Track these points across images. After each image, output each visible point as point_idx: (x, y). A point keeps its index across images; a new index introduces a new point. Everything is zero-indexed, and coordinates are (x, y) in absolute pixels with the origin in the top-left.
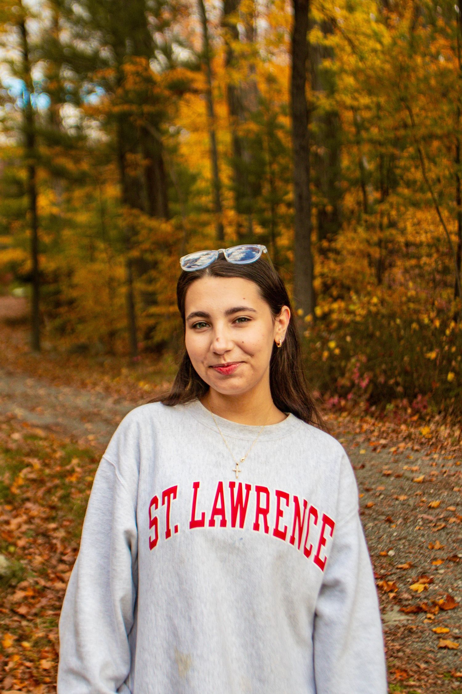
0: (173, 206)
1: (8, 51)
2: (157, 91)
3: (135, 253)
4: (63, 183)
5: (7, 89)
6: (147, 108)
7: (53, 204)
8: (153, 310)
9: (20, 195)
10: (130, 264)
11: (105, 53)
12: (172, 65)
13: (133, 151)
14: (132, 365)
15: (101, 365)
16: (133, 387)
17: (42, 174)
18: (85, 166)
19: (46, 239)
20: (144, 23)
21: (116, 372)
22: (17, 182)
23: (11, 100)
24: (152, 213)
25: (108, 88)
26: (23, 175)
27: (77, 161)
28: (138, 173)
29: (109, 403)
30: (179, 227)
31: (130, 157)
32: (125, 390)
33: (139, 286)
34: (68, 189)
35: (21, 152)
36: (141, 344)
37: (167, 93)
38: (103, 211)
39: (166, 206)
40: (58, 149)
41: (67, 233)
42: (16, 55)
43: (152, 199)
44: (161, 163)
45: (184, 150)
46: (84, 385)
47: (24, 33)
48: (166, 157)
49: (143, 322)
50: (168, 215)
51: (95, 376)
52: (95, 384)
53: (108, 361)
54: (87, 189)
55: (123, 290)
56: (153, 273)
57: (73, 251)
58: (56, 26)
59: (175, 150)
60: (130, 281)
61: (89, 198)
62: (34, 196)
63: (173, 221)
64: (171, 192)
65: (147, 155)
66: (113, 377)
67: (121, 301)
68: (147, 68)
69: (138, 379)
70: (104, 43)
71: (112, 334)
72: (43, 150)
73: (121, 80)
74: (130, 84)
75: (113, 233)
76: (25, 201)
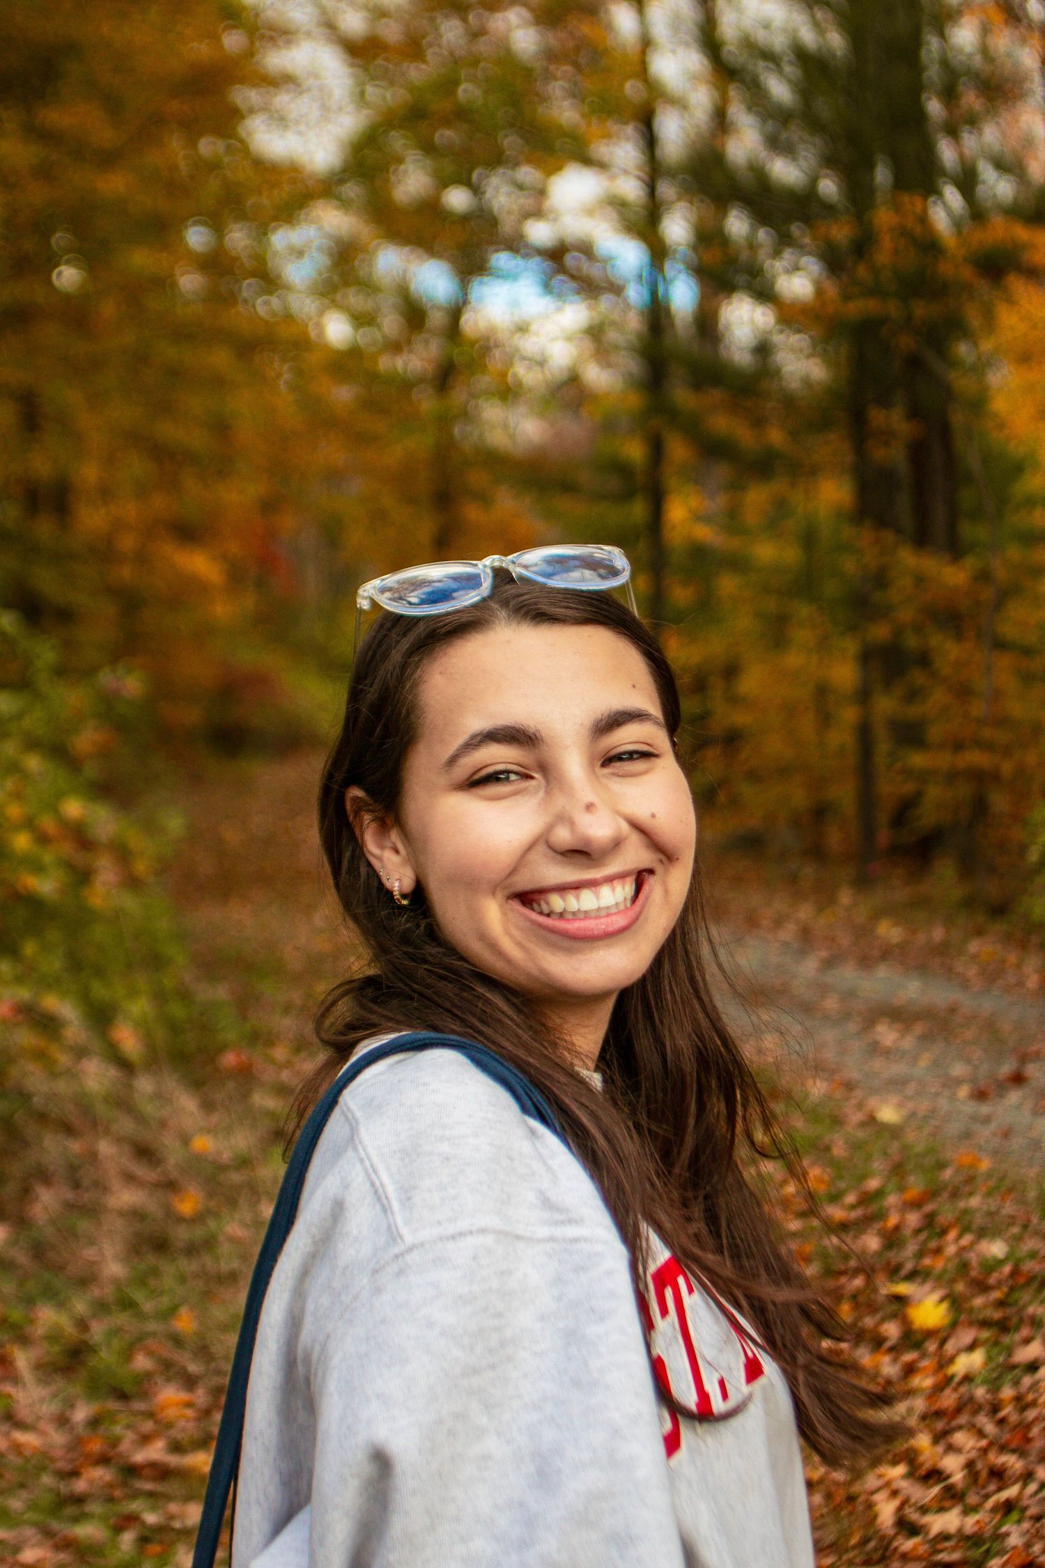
0: (970, 531)
1: (613, 178)
2: (945, 269)
3: (880, 632)
4: (722, 471)
5: (607, 260)
6: (921, 310)
7: (699, 517)
8: (918, 760)
9: (626, 496)
10: (867, 656)
11: (829, 187)
12: (977, 213)
13: (884, 401)
14: (863, 883)
15: (793, 880)
16: (863, 932)
17: (678, 450)
18: (776, 436)
19: (681, 595)
20: (920, 117)
21: (825, 896)
22: (621, 469)
23: (616, 289)
24: (921, 539)
25: (834, 262)
26: (635, 451)
27: (759, 423)
28: (893, 455)
29: (809, 967)
30: (983, 576)
31: (878, 417)
32: (845, 940)
33: (886, 705)
34: (735, 487)
35: (634, 401)
36: (884, 837)
37: (967, 273)
38: (809, 539)
39: (952, 526)
40: (716, 395)
41: (728, 584)
42: (631, 189)
43: (922, 511)
44: (945, 432)
45: (999, 405)
46: (752, 922)
47: (650, 141)
48: (958, 419)
49: (890, 788)
50: (955, 549)
51: (780, 904)
52: (778, 923)
53: (809, 871)
54: (777, 486)
55: (849, 715)
56: (918, 677)
57: (743, 622)
58: (721, 122)
59: (978, 405)
60: (864, 696)
61: (781, 508)
62: (657, 500)
63: (971, 563)
64: (966, 497)
65: (915, 412)
66: (820, 909)
67: (842, 736)
68: (924, 219)
69: (876, 916)
70: (830, 161)
71: (821, 813)
72: (682, 395)
73: (863, 246)
74: (885, 253)
75: (831, 588)
76: (638, 511)
